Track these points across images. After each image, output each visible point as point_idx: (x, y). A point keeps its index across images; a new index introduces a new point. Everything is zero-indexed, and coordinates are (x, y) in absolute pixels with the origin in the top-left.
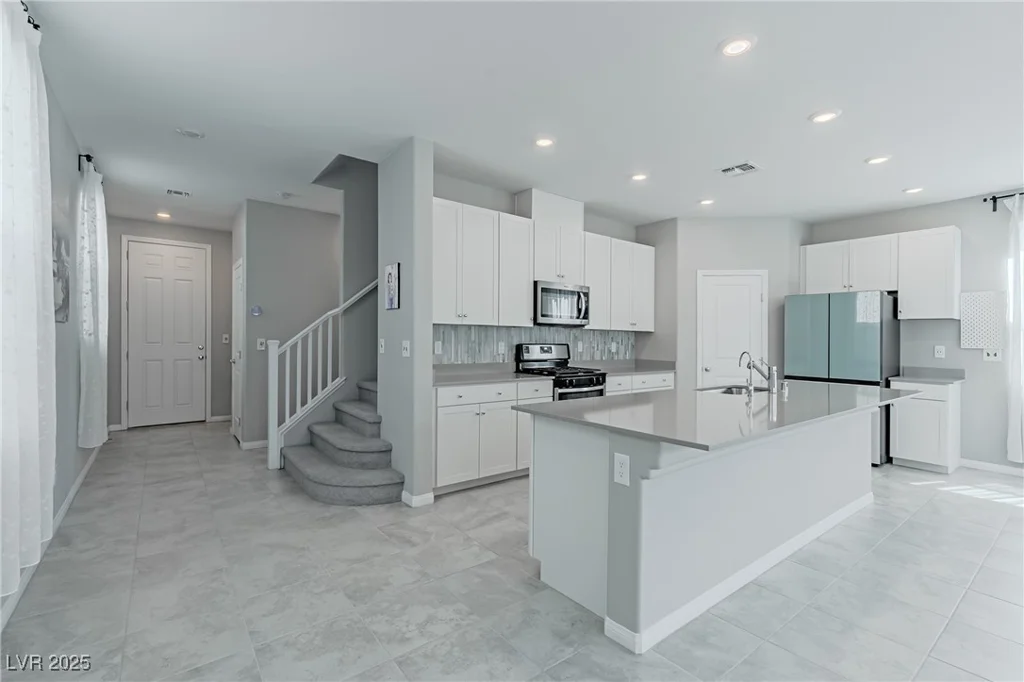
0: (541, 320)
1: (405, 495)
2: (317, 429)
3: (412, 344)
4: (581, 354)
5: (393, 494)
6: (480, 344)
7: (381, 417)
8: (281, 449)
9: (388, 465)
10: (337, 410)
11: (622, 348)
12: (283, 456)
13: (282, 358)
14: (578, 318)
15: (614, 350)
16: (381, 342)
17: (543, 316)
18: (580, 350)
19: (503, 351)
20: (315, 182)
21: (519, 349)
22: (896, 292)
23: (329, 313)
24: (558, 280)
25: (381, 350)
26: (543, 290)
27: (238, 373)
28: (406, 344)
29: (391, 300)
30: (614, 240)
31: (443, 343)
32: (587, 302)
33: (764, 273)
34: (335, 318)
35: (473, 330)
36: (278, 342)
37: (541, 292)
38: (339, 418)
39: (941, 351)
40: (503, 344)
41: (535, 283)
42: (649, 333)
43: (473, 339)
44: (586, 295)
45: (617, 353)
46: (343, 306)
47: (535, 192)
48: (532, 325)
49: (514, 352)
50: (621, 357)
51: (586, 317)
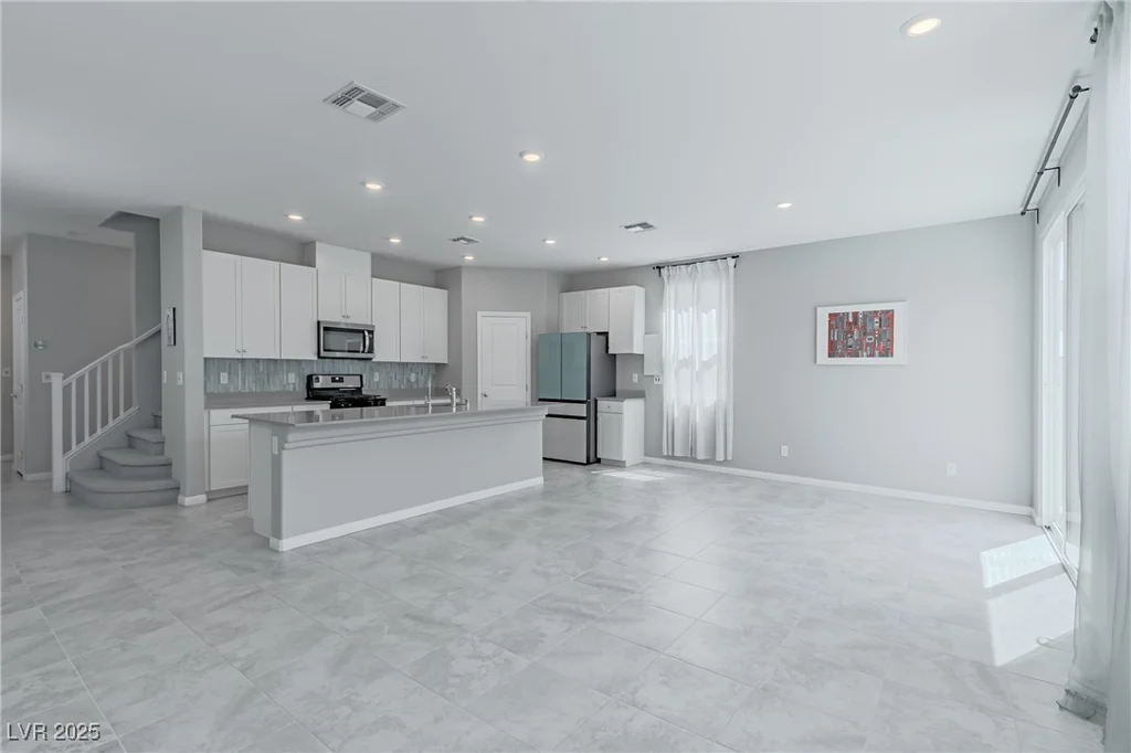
0: (323, 354)
1: (180, 497)
2: (106, 454)
3: (184, 376)
4: (378, 383)
5: (171, 497)
6: (268, 375)
7: (164, 438)
8: (67, 474)
9: (169, 476)
10: (129, 436)
11: (422, 378)
12: (68, 478)
13: (66, 390)
14: (363, 352)
15: (413, 380)
16: (165, 373)
17: (325, 350)
18: (376, 379)
19: (294, 381)
20: (102, 225)
21: (310, 378)
22: (607, 333)
23: (120, 347)
24: (344, 321)
25: (164, 381)
26: (326, 329)
27: (19, 408)
28: (180, 375)
29: (169, 338)
30: (402, 284)
31: (229, 374)
32: (371, 340)
33: (528, 314)
34: (127, 352)
35: (261, 363)
36: (62, 374)
37: (324, 330)
38: (131, 443)
39: (635, 378)
40: (293, 375)
41: (319, 323)
42: (444, 364)
43: (261, 370)
44: (371, 332)
45: (417, 381)
46: (135, 341)
47: (317, 244)
48: (316, 358)
49: (306, 381)
50: (421, 386)
51: (371, 350)
